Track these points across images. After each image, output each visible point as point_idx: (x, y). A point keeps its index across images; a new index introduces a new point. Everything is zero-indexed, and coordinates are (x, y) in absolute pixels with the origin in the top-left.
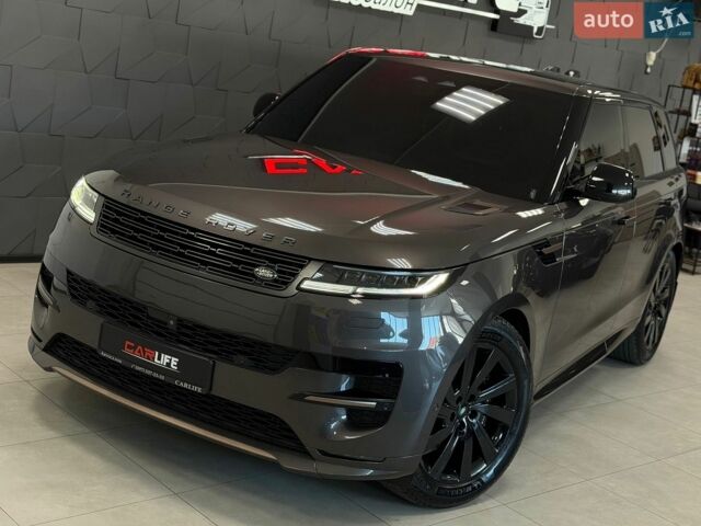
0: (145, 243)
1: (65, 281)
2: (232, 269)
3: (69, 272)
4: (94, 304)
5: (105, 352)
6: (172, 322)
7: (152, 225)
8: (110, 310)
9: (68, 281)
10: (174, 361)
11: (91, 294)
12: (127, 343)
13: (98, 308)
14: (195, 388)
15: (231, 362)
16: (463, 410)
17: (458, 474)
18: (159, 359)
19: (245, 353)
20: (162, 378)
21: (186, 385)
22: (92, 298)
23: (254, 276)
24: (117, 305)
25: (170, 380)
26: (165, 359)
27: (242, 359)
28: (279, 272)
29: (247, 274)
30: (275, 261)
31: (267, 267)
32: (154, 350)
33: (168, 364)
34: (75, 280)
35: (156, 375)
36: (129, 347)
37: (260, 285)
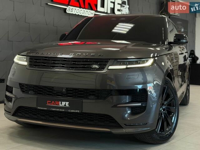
0: (48, 66)
1: (19, 87)
2: (83, 67)
3: (20, 84)
4: (32, 91)
5: (40, 107)
6: (64, 90)
7: (50, 60)
8: (39, 92)
9: (20, 87)
10: (67, 103)
11: (30, 88)
12: (48, 101)
13: (34, 93)
14: (76, 111)
15: (88, 99)
16: (161, 109)
17: (164, 131)
18: (61, 104)
19: (93, 95)
20: (63, 110)
21: (73, 111)
22: (31, 90)
23: (91, 68)
24: (41, 90)
25: (66, 111)
26: (64, 103)
27: (92, 97)
28: (99, 65)
29: (88, 68)
30: (98, 62)
31: (96, 64)
32: (59, 101)
33: (65, 105)
34: (23, 86)
35: (61, 110)
36: (49, 103)
37: (94, 70)
